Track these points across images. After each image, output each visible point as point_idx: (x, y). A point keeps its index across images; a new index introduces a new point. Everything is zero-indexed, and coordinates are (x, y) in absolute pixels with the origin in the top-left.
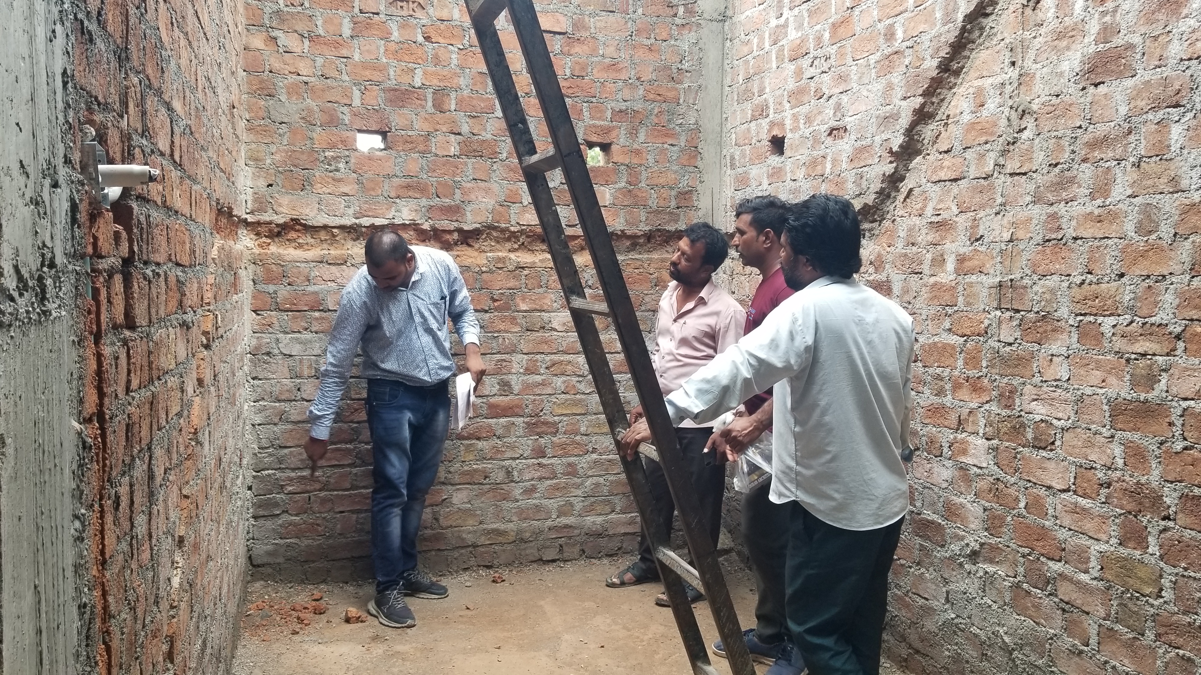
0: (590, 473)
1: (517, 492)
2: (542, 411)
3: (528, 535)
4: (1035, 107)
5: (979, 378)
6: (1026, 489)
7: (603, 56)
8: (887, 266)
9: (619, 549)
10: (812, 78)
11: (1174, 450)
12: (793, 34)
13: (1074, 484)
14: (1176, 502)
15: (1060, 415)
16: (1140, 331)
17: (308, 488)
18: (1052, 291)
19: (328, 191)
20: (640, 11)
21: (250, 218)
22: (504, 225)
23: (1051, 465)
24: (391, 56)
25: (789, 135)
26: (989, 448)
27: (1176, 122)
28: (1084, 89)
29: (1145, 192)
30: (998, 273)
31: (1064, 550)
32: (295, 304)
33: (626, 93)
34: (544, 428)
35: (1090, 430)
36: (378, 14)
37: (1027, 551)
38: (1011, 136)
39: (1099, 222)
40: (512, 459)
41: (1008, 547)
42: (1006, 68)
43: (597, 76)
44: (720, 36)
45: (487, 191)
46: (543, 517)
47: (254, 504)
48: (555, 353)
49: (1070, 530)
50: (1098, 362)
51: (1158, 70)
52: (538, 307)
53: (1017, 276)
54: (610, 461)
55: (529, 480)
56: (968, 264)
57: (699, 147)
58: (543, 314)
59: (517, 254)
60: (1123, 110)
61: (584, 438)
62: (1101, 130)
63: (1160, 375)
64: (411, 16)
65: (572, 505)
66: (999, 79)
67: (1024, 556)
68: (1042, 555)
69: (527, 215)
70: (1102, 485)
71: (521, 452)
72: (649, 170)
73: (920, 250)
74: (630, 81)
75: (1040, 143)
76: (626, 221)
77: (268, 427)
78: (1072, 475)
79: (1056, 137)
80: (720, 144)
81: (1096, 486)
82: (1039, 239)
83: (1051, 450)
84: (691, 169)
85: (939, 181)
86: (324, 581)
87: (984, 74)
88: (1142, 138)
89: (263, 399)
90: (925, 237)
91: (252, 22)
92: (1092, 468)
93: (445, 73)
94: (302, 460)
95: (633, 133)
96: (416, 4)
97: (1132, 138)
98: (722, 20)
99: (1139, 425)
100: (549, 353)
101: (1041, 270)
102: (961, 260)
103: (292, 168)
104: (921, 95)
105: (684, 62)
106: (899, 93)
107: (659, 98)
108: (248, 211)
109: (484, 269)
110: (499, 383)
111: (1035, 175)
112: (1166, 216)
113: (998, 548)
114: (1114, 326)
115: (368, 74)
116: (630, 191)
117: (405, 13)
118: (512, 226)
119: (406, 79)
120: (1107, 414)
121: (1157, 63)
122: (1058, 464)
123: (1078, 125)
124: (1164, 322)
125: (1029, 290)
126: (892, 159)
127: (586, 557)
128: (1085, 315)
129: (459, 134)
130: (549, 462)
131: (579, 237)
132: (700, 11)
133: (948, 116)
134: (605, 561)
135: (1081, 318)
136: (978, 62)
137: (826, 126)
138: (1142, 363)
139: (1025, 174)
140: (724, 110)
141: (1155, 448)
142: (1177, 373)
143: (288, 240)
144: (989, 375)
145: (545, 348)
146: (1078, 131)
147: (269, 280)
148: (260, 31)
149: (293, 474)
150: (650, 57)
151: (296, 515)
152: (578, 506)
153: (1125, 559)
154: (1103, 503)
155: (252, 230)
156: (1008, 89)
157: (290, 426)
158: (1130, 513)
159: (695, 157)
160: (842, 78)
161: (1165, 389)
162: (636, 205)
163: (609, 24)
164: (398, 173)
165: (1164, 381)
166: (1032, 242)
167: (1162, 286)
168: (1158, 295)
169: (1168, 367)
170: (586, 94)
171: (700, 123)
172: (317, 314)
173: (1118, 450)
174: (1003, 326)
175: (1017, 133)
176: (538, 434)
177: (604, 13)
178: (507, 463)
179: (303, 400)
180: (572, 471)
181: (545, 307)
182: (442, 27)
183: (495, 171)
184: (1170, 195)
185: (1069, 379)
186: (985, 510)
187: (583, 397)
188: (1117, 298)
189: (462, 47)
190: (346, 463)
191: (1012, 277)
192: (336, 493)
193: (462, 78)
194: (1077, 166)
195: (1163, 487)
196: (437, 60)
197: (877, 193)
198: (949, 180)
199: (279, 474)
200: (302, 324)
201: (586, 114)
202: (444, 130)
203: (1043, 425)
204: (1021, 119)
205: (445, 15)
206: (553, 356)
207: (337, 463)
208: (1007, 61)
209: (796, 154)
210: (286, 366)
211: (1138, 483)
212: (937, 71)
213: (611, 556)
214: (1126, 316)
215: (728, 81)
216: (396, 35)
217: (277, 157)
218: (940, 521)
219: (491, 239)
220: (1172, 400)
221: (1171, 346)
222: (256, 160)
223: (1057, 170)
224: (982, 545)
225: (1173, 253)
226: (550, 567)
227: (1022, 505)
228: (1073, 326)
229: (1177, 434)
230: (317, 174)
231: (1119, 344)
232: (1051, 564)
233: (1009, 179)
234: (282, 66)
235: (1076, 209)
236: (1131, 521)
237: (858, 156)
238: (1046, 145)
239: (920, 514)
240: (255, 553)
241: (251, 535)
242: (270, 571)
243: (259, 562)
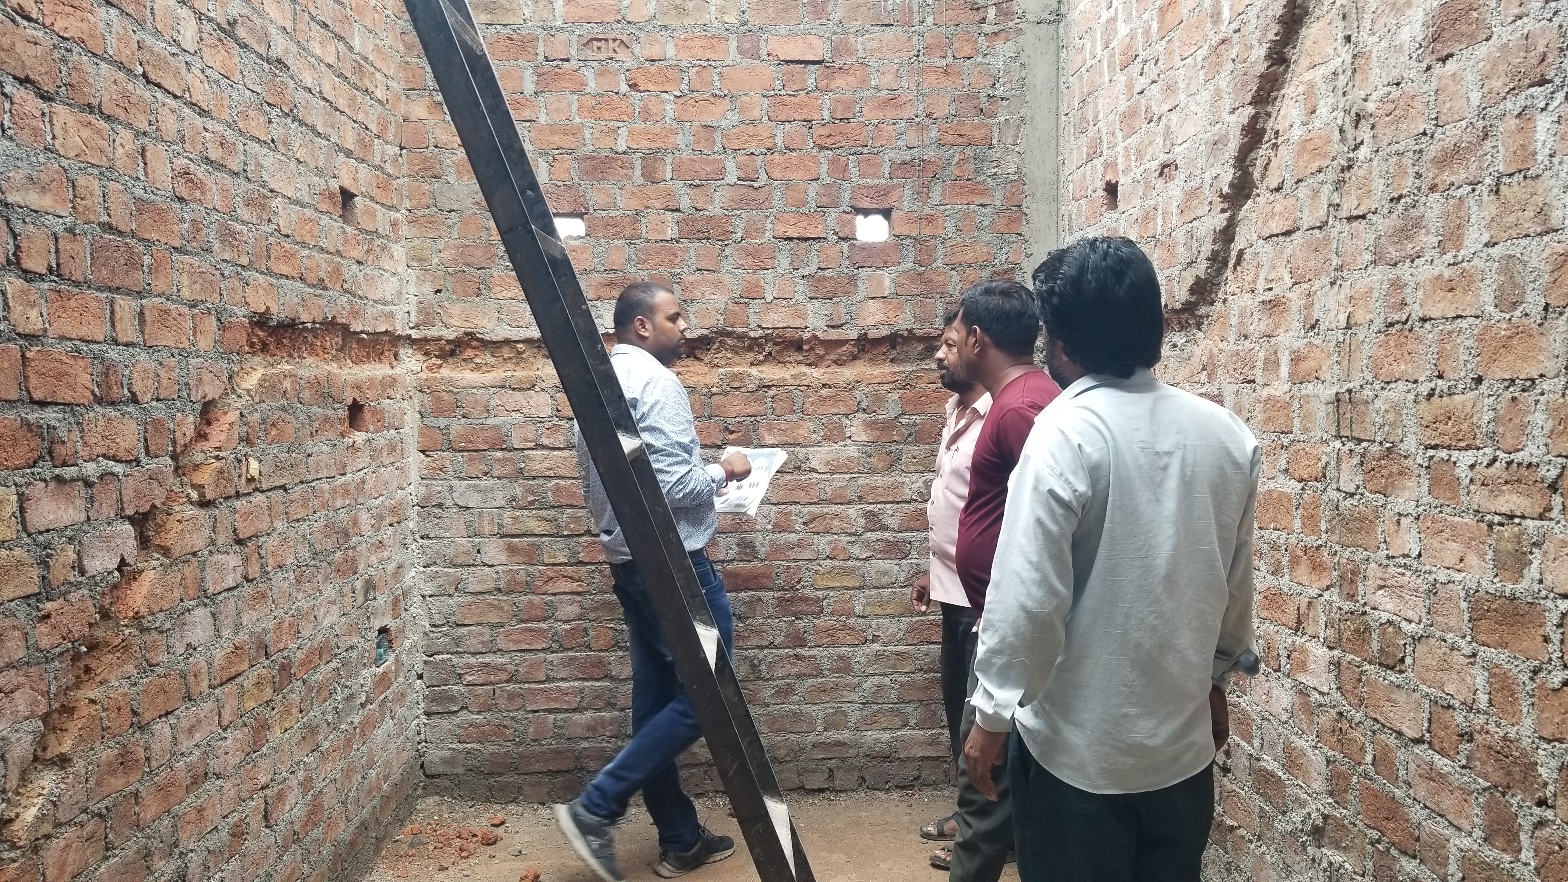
0: (870, 670)
1: (767, 693)
2: (799, 582)
3: (783, 752)
4: (1371, 106)
5: (1318, 548)
6: (1374, 732)
7: (876, 88)
8: (1220, 371)
9: (917, 779)
10: (1142, 92)
11: (1551, 686)
12: (1123, 30)
13: (1429, 732)
14: (1555, 776)
15: (1410, 614)
16: (1505, 475)
17: (492, 678)
18: (1396, 408)
19: (510, 295)
20: (930, 20)
21: (415, 334)
22: (740, 330)
23: (1400, 696)
24: (586, 114)
25: (1122, 181)
26: (1330, 663)
27: (1543, 110)
28: (1429, 68)
29: (1506, 235)
30: (1335, 380)
31: (1418, 839)
32: (471, 442)
33: (912, 138)
34: (803, 607)
35: (1445, 641)
36: (568, 60)
37: (1375, 834)
38: (1345, 157)
39: (1451, 290)
40: (757, 647)
41: (1355, 825)
42: (1340, 48)
43: (869, 116)
44: (1053, 45)
45: (717, 284)
46: (805, 728)
47: (425, 697)
48: (816, 503)
49: (1426, 807)
50: (1453, 527)
51: (1519, 23)
52: (790, 440)
53: (1354, 385)
54: (898, 654)
55: (783, 678)
56: (1304, 366)
57: (1024, 205)
58: (798, 449)
59: (760, 368)
60: (1475, 98)
61: (861, 621)
62: (1450, 135)
63: (1531, 553)
64: (611, 59)
65: (845, 714)
66: (1331, 67)
67: (1372, 844)
68: (1393, 845)
69: (772, 314)
70: (1461, 736)
71: (770, 638)
72: (948, 243)
73: (1253, 345)
74: (917, 120)
75: (1379, 165)
76: (915, 316)
77: (442, 599)
78: (1426, 715)
79: (1398, 154)
80: (1056, 199)
81: (1455, 737)
82: (1379, 323)
83: (1401, 672)
84: (1013, 237)
85: (1271, 236)
86: (514, 800)
87: (1317, 60)
88: (1500, 143)
89: (435, 563)
90: (1258, 325)
91: (411, 86)
92: (1449, 707)
93: (658, 131)
94: (483, 642)
95: (922, 193)
96: (617, 43)
97: (1488, 145)
98: (1054, 21)
99: (1508, 638)
100: (808, 503)
101: (1383, 374)
102: (1296, 360)
103: (464, 268)
104: (1250, 104)
105: (997, 85)
106: (1227, 103)
107: (960, 140)
108: (411, 325)
109: (714, 390)
110: (738, 544)
111: (1374, 218)
112: (1534, 275)
113: (1343, 825)
114: (1472, 467)
115: (557, 140)
116: (919, 274)
117: (602, 56)
118: (751, 330)
119: (606, 143)
120: (1466, 616)
121: (1516, 11)
122: (1409, 696)
123: (1421, 131)
124: (1535, 460)
125: (1371, 407)
126: (1226, 206)
127: (868, 788)
128: (1435, 447)
129: (678, 210)
130: (810, 653)
131: (846, 342)
132: (1020, 12)
133: (1277, 133)
134: (895, 795)
135: (1431, 452)
136: (1308, 43)
137: (1157, 162)
138: (1508, 531)
139: (1363, 217)
140: (1061, 149)
141: (1526, 679)
142: (1552, 550)
143: (464, 360)
144: (1329, 544)
145: (802, 496)
146: (1424, 139)
147: (439, 412)
148: (422, 96)
149: (473, 660)
150: (946, 82)
151: (479, 713)
152: (854, 717)
153: (1490, 867)
154: (1464, 767)
155: (419, 349)
156: (1342, 79)
157: (469, 599)
158: (1496, 787)
159: (1018, 220)
160: (1170, 89)
161: (1538, 576)
162: (928, 294)
163: (884, 43)
164: (598, 267)
165: (1536, 563)
166: (1372, 327)
167: (1529, 398)
168: (1527, 413)
169: (1541, 539)
170: (852, 143)
171: (1024, 171)
172: (499, 454)
173: (1480, 679)
174: (1344, 466)
175: (1354, 150)
176: (793, 615)
177: (877, 28)
178: (751, 653)
179: (485, 564)
180: (844, 666)
181: (801, 440)
182: (653, 69)
183: (726, 257)
184: (1538, 239)
185: (1420, 555)
186: (1328, 762)
187: (858, 563)
188: (1475, 420)
189: (679, 94)
190: (540, 647)
191: (1350, 385)
192: (527, 686)
193: (680, 135)
194: (1424, 198)
195: (1538, 748)
196: (646, 114)
197: (1208, 259)
198: (1283, 234)
199: (455, 660)
200: (481, 467)
201: (854, 171)
202: (658, 206)
203: (1391, 629)
204: (1356, 127)
205: (655, 53)
206: (812, 507)
207: (527, 647)
208: (1340, 36)
209: (1129, 207)
210: (462, 521)
211: (1505, 738)
212: (1266, 64)
213: (904, 788)
214: (1486, 450)
215: (1064, 109)
216: (592, 86)
217: (446, 255)
218: (1280, 774)
219: (727, 350)
220: (1547, 597)
221: (1545, 503)
222: (420, 260)
223: (1400, 207)
224: (1326, 817)
225: (1544, 340)
226: (815, 800)
227: (1369, 758)
228: (1421, 466)
229: (1554, 657)
230: (495, 274)
231: (1479, 498)
232: (1404, 860)
233: (1347, 227)
234: (450, 138)
235: (1425, 271)
236: (1498, 803)
237: (1188, 204)
238: (1385, 168)
239: (1258, 760)
240: (427, 759)
241: (422, 737)
242: (447, 783)
243: (433, 771)
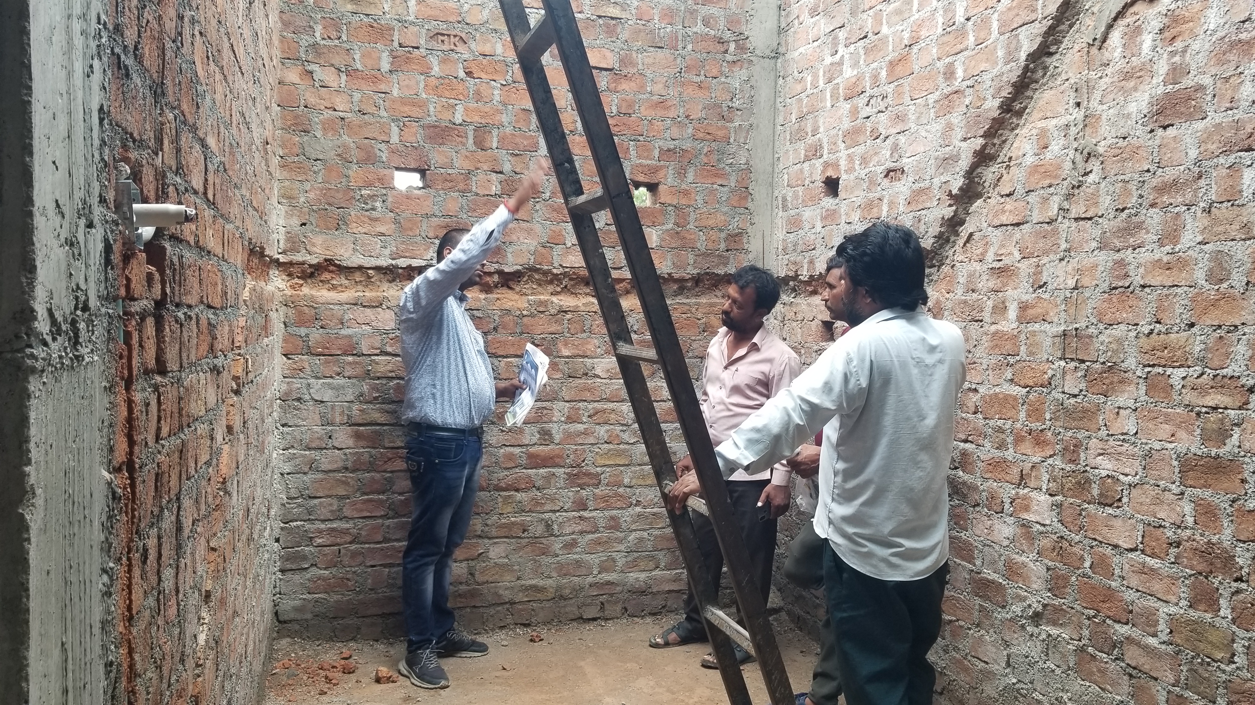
0: (633, 527)
1: (557, 546)
2: (583, 461)
3: (567, 591)
4: (1101, 150)
5: (1042, 431)
6: (1092, 547)
7: (650, 93)
8: (946, 313)
9: (664, 607)
10: (868, 118)
11: (1247, 509)
12: (848, 72)
13: (1142, 543)
14: (1249, 562)
15: (1127, 471)
16: (1211, 383)
17: (338, 540)
18: (1119, 341)
19: (364, 230)
20: (690, 47)
21: (282, 259)
22: (546, 267)
23: (1117, 523)
24: (431, 91)
25: (844, 177)
26: (1053, 505)
27: (1249, 166)
28: (1152, 131)
29: (1216, 239)
30: (1062, 321)
31: (1131, 612)
32: (327, 348)
33: (675, 132)
34: (586, 480)
35: (1158, 486)
36: (417, 48)
37: (1092, 613)
38: (1076, 179)
39: (1168, 269)
40: (551, 511)
41: (1072, 608)
42: (1071, 109)
43: (645, 113)
44: (773, 74)
45: (529, 231)
46: (584, 572)
47: (281, 557)
48: (598, 401)
49: (1138, 591)
50: (1167, 415)
51: (1229, 112)
52: (581, 353)
53: (1082, 324)
54: (654, 514)
55: (570, 534)
56: (1031, 312)
57: (750, 188)
58: (586, 360)
59: (560, 298)
60: (1193, 153)
61: (628, 490)
62: (1170, 174)
63: (1232, 430)
64: (452, 50)
65: (614, 560)
66: (1063, 121)
67: (1089, 619)
68: (1109, 617)
69: (570, 257)
70: (1171, 544)
71: (561, 504)
72: (698, 211)
73: (981, 297)
74: (679, 119)
75: (1106, 187)
76: (674, 264)
77: (298, 476)
78: (1140, 533)
79: (1123, 181)
80: (771, 185)
81: (1165, 545)
82: (1105, 286)
83: (1118, 507)
84: (742, 210)
85: (1001, 226)
86: (354, 639)
87: (1048, 115)
88: (1213, 183)
89: (293, 447)
90: (986, 283)
91: (287, 56)
92: (1160, 526)
93: (487, 110)
94: (331, 511)
95: (681, 173)
96: (457, 38)
97: (1202, 182)
98: (774, 57)
99: (1210, 482)
100: (592, 401)
101: (1107, 319)
102: (1024, 307)
103: (326, 207)
104: (981, 136)
105: (734, 100)
106: (959, 133)
107: (708, 137)
108: (280, 251)
109: (525, 313)
110: (539, 432)
111: (1101, 220)
112: (1239, 264)
113: (1062, 609)
114: (1184, 378)
115: (407, 109)
116: (677, 233)
117: (446, 47)
118: (555, 268)
119: (446, 116)
120: (1177, 470)
121: (1228, 105)
122: (1124, 522)
123: (1146, 169)
124: (1236, 374)
125: (1094, 340)
126: (952, 202)
127: (629, 615)
128: (1153, 366)
129: (501, 173)
130: (590, 515)
131: (624, 280)
132: (752, 48)
133: (1010, 158)
134: (649, 620)
135: (1149, 369)
136: (1041, 103)
137: (883, 167)
138: (1213, 417)
139: (1090, 219)
140: (776, 149)
141: (1226, 505)
142: (1249, 427)
143: (321, 281)
144: (1053, 428)
145: (588, 395)
146: (1146, 174)
147: (301, 323)
148: (295, 65)
149: (323, 526)
150: (700, 94)
151: (325, 569)
152: (620, 563)
153: (1195, 622)
154: (1172, 563)
155: (284, 271)
156: (1073, 131)
157: (320, 476)
158: (1200, 573)
159: (745, 198)
160: (899, 118)
161: (1238, 444)
162: (683, 248)
163: (657, 60)
164: (437, 213)
165: (1236, 436)
166: (1097, 289)
167: (1234, 337)
168: (1230, 346)
169: (1241, 421)
170: (633, 132)
171: (751, 163)
172: (350, 359)
173: (1188, 508)
174: (1068, 377)
175: (1082, 176)
176: (579, 486)
177: (652, 49)
178: (547, 516)
179: (335, 448)
180: (614, 524)
181: (589, 353)
182: (485, 61)
183: (537, 211)
184: (1242, 242)
185: (1136, 433)
186: (1048, 569)
187: (626, 447)
188: (1187, 349)
189: (504, 83)
190: (378, 514)
191: (1077, 326)
192: (367, 546)
193: (505, 115)
194: (1145, 211)
195: (1236, 546)
196: (478, 96)
197: (935, 237)
198: (1012, 225)
199: (308, 526)
200: (335, 369)
201: (633, 153)
202: (485, 168)
203: (1109, 480)
204: (1086, 162)
205: (487, 49)
206: (596, 404)
207: (368, 514)
208: (1072, 102)
209: (851, 196)
210: (317, 412)
211: (1209, 542)
212: (998, 112)
213: (654, 614)
214: (1197, 368)
215: (780, 120)
216: (436, 70)
217: (312, 195)
218: (1001, 581)
219: (532, 282)
220: (1245, 456)
221: (1243, 400)
222: (290, 198)
223: (1124, 215)
224: (1045, 606)
225: (1246, 302)
226: (591, 626)
227: (1087, 564)
228: (1141, 377)
229: (1249, 491)
230: (352, 213)
231: (1189, 397)
232: (1117, 626)
233: (1074, 225)
234: (318, 101)
235: (1144, 256)
236: (1202, 583)
237: (916, 198)
238: (1112, 189)
239: (979, 573)
240: (281, 608)
241: (278, 590)
242: (297, 627)
243: (286, 618)
